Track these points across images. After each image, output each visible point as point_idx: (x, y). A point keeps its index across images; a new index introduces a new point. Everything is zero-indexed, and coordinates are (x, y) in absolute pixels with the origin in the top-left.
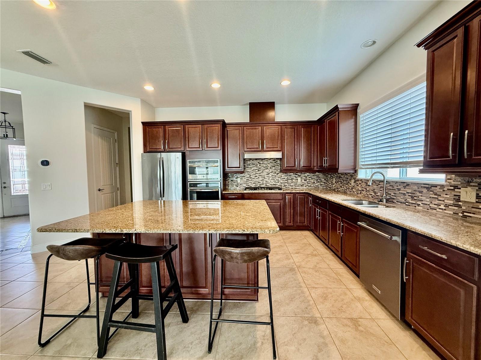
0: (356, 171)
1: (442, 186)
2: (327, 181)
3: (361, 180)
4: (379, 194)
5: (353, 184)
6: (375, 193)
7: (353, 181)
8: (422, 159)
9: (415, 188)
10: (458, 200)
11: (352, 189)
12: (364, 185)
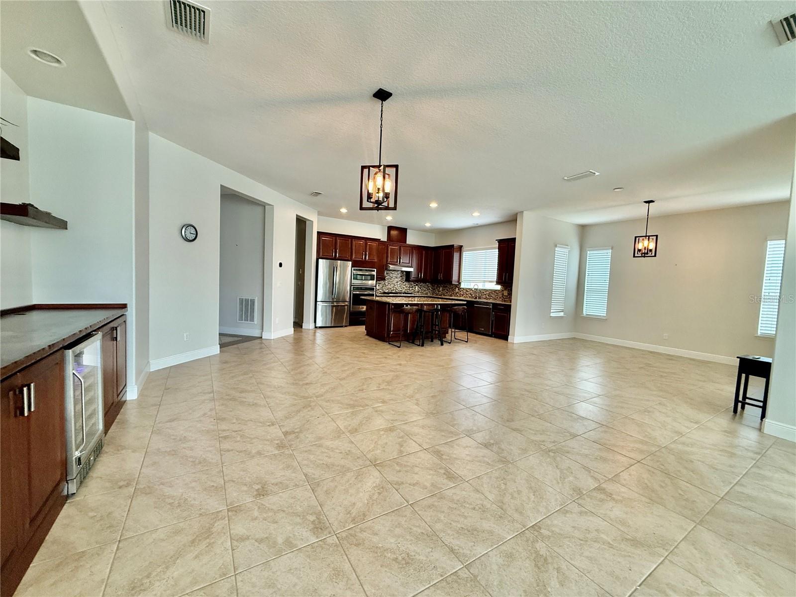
0: (460, 283)
1: (499, 290)
2: (434, 289)
3: (463, 288)
4: (473, 295)
5: (457, 291)
6: (471, 295)
7: (457, 289)
8: (496, 280)
9: (490, 291)
10: (503, 295)
11: (456, 294)
12: (465, 291)
